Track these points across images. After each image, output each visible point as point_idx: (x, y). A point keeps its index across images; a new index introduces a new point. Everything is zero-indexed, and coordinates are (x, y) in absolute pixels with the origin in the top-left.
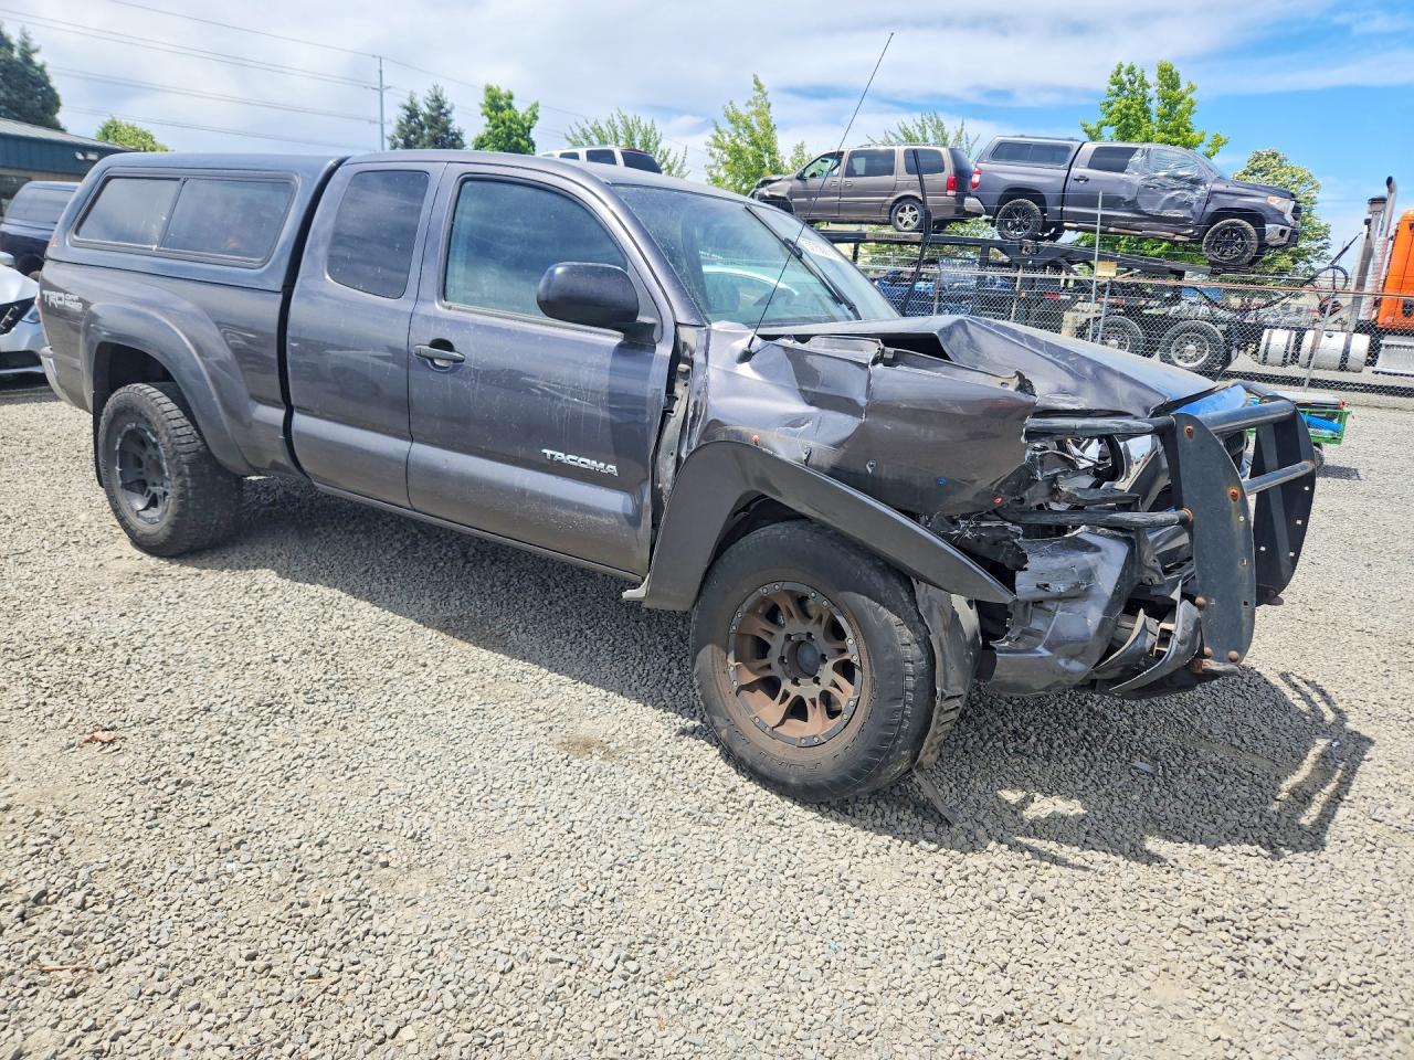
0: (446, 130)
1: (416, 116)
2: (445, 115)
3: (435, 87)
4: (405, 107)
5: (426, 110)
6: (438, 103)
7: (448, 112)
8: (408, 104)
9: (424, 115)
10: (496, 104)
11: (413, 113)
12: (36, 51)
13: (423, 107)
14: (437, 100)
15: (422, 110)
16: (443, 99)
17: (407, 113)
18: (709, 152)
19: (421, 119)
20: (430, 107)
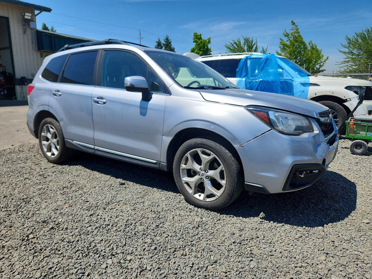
0: (170, 48)
1: (161, 44)
3: (167, 36)
4: (157, 42)
5: (164, 43)
6: (167, 40)
7: (170, 43)
8: (158, 41)
9: (163, 44)
10: (197, 38)
13: (163, 42)
14: (167, 39)
15: (162, 43)
16: (169, 39)
17: (158, 44)
18: (279, 47)
19: (162, 45)
20: (165, 41)
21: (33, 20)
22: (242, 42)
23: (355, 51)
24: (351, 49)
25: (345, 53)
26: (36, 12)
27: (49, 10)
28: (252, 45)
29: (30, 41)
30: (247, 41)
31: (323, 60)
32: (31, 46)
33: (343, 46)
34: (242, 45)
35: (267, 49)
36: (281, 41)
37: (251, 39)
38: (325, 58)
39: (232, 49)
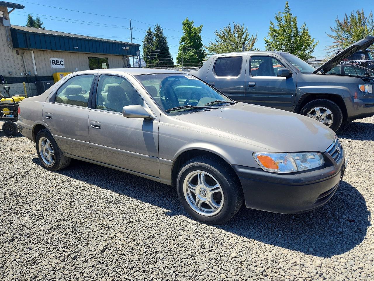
0: (161, 37)
2: (160, 33)
3: (157, 25)
5: (155, 33)
6: (158, 29)
8: (148, 31)
10: (188, 26)
11: (150, 33)
12: (42, 24)
13: (153, 31)
19: (153, 35)
20: (156, 31)
21: (6, 18)
23: (344, 35)
25: (333, 37)
27: (21, 7)
28: (243, 32)
29: (5, 40)
30: (237, 27)
31: (312, 46)
32: (6, 45)
33: (331, 29)
34: (232, 31)
36: (271, 26)
37: (242, 25)
38: (315, 43)
39: (222, 36)
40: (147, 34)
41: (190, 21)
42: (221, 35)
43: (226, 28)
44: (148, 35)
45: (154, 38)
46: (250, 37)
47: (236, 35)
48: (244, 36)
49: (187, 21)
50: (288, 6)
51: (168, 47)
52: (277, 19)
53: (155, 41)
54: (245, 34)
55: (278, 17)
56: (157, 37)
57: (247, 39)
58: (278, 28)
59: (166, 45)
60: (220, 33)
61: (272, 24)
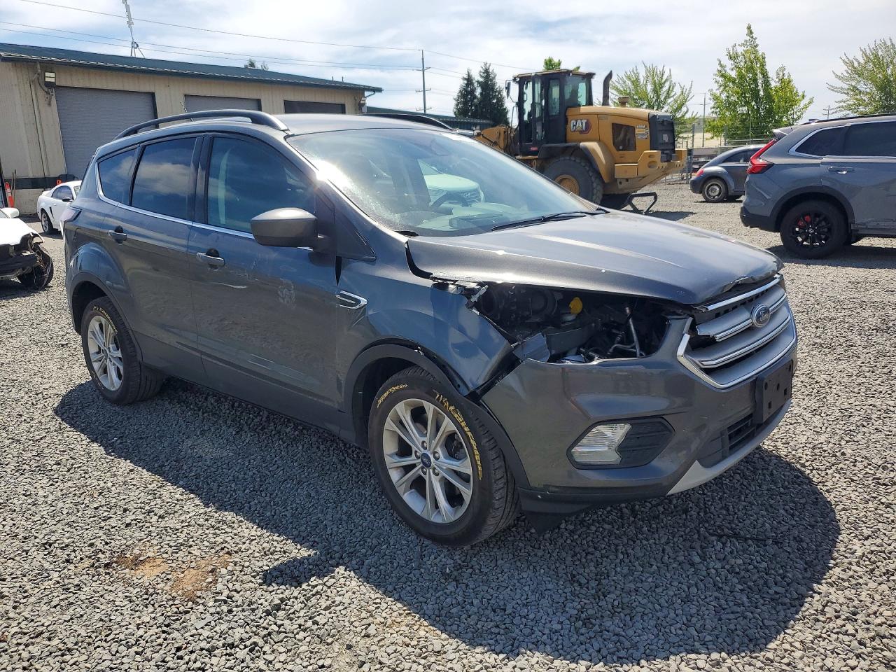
0: (492, 89)
1: (472, 83)
2: (491, 80)
3: (486, 64)
4: (465, 79)
5: (481, 80)
6: (487, 73)
7: (494, 78)
8: (466, 76)
9: (478, 82)
10: (552, 69)
11: (469, 80)
13: (477, 77)
14: (487, 71)
15: (476, 79)
16: (491, 70)
17: (466, 82)
18: (714, 80)
19: (476, 85)
20: (482, 76)
22: (642, 74)
23: (862, 86)
24: (853, 84)
25: (842, 91)
26: (367, 93)
27: (380, 90)
28: (663, 81)
30: (651, 72)
31: (802, 106)
33: (837, 76)
34: (642, 80)
35: (691, 88)
36: (720, 69)
37: (660, 68)
38: (806, 101)
39: (622, 89)
40: (463, 83)
41: (556, 60)
42: (619, 86)
43: (629, 73)
44: (466, 84)
45: (478, 92)
46: (677, 90)
47: (650, 87)
48: (665, 89)
49: (550, 61)
50: (751, 33)
51: (505, 109)
52: (731, 58)
53: (479, 96)
54: (667, 85)
55: (731, 53)
56: (483, 89)
57: (672, 94)
58: (733, 74)
59: (502, 105)
60: (617, 84)
61: (721, 65)
